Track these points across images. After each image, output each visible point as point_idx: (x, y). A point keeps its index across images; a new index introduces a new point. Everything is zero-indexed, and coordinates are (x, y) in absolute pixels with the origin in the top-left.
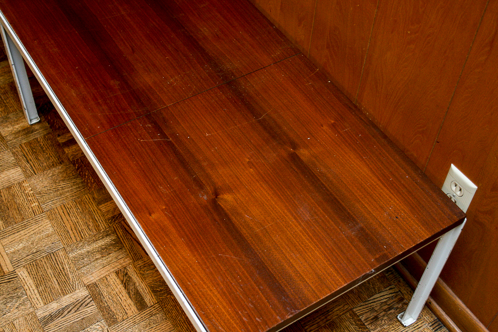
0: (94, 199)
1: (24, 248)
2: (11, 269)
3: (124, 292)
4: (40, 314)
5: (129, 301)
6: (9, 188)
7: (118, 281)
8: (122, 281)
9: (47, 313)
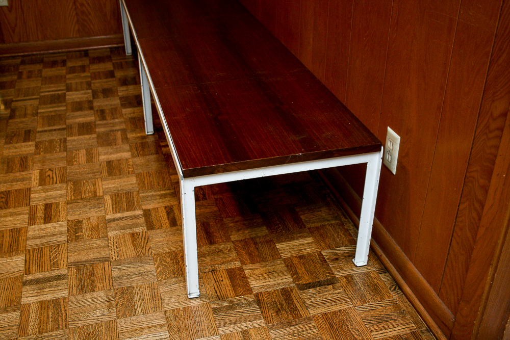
0: (169, 172)
1: (114, 187)
2: (101, 194)
3: (166, 216)
4: (108, 217)
5: (167, 221)
6: (119, 160)
7: (165, 211)
8: (167, 212)
9: (113, 218)
